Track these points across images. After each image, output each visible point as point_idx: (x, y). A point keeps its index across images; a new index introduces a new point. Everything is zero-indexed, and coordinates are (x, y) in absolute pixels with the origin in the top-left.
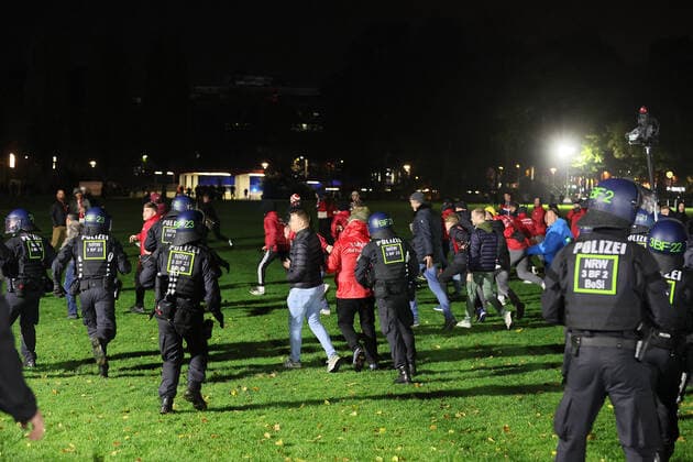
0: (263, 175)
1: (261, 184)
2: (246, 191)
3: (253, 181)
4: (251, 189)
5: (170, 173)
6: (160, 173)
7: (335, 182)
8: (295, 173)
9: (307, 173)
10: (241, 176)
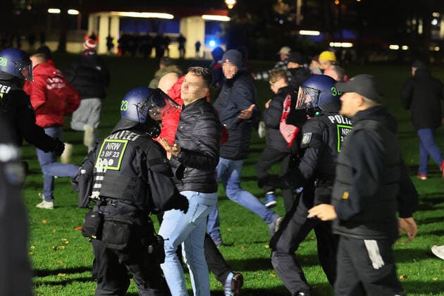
0: (226, 19)
1: (223, 33)
2: (198, 45)
3: (210, 28)
4: (206, 40)
5: (72, 12)
6: (57, 11)
7: (346, 34)
8: (280, 17)
9: (300, 18)
10: (189, 20)
